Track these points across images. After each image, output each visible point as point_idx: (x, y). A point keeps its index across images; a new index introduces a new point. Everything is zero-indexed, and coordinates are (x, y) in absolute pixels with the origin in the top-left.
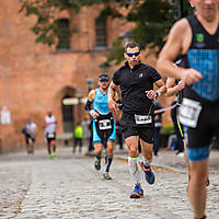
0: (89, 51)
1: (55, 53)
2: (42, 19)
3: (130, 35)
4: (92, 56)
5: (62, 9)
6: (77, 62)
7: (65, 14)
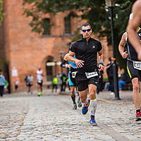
0: (60, 36)
1: (42, 37)
2: (35, 19)
4: (63, 39)
5: (45, 13)
6: (54, 42)
7: (47, 16)
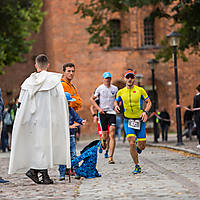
0: (138, 49)
2: (96, 21)
3: (176, 35)
4: (141, 54)
5: (113, 12)
6: (127, 58)
7: (116, 15)
